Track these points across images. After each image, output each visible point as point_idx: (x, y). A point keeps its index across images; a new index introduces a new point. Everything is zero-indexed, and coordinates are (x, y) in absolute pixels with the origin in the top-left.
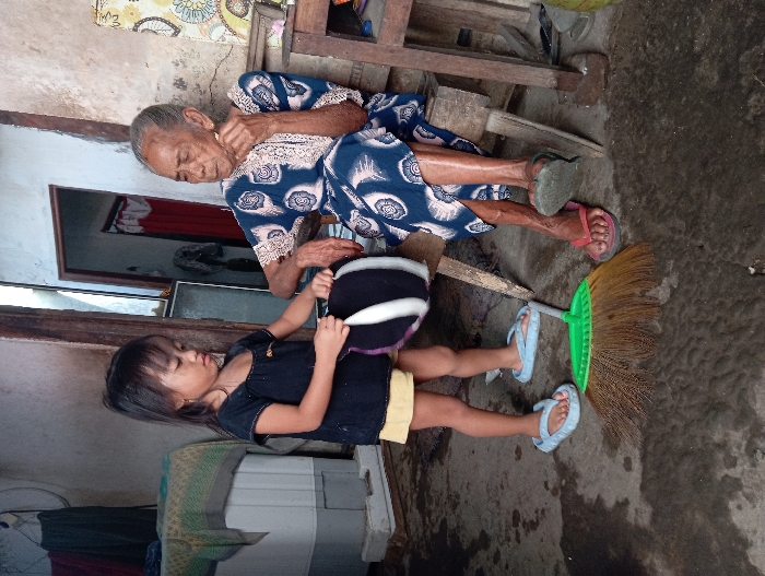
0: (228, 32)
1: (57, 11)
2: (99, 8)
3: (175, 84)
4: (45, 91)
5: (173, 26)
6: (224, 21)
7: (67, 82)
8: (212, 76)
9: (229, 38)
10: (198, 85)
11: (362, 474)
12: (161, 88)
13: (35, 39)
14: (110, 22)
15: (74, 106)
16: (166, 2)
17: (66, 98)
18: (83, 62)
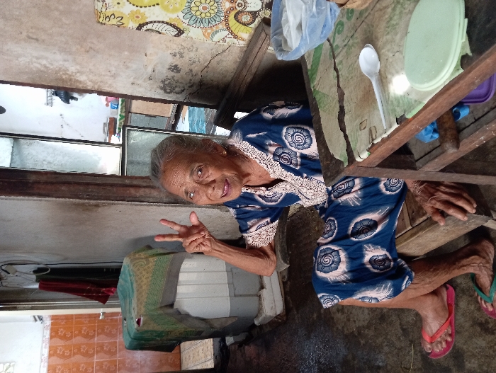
0: (230, 36)
1: (57, 9)
2: (104, 10)
3: (169, 69)
4: (43, 69)
5: (177, 28)
6: (228, 28)
7: (66, 63)
8: (206, 64)
9: (230, 40)
10: (191, 70)
12: (156, 71)
13: (34, 31)
14: (114, 21)
15: (71, 80)
16: (175, 10)
17: (63, 74)
18: (83, 49)
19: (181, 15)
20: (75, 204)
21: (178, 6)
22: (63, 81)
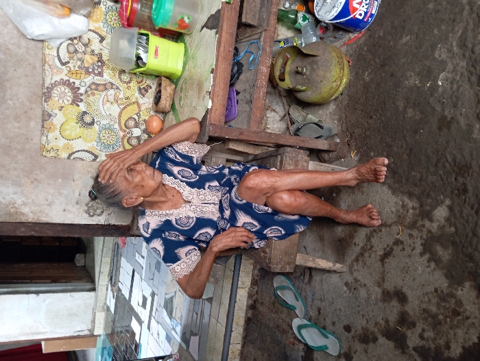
1: (15, 149)
2: (46, 145)
5: (93, 154)
7: (15, 197)
12: (82, 195)
14: (52, 154)
15: (16, 213)
16: (91, 141)
17: (12, 208)
18: (29, 181)
19: (95, 143)
21: (92, 137)
22: (10, 214)
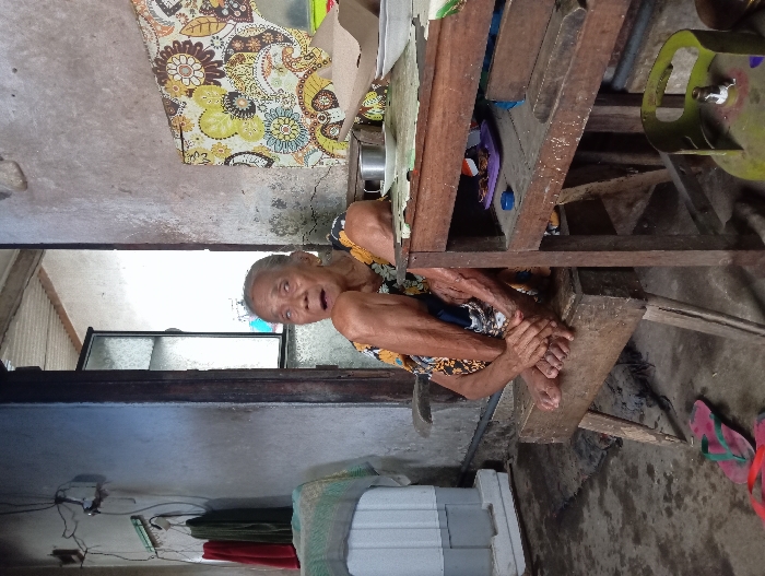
0: (326, 156)
2: (185, 149)
3: (273, 205)
4: (143, 225)
5: (266, 158)
6: (320, 147)
8: (312, 193)
9: (328, 161)
10: (298, 204)
11: (484, 506)
12: (260, 210)
13: (125, 183)
14: (200, 159)
16: (257, 138)
17: (164, 228)
18: (177, 196)
19: (264, 142)
20: (220, 409)
21: (256, 132)
